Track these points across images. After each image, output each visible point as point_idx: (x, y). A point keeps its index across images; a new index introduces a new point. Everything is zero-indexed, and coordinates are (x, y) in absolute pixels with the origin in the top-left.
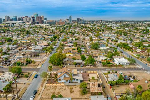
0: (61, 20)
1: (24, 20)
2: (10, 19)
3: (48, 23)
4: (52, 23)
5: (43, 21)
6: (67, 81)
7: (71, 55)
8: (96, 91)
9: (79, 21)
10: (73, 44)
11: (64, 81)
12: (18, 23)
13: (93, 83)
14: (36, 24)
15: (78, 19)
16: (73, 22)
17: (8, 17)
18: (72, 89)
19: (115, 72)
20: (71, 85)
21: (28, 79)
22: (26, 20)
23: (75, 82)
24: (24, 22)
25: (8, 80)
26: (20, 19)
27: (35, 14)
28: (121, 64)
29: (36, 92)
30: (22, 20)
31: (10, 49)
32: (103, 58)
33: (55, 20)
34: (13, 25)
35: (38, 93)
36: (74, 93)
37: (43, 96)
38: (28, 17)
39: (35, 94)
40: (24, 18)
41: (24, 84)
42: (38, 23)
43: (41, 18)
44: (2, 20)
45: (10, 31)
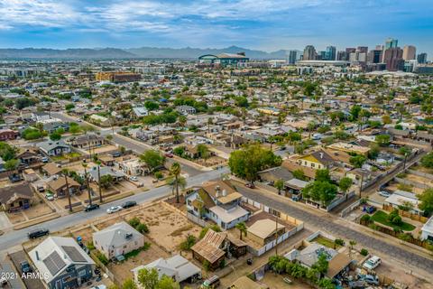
1: (353, 57)
2: (318, 53)
5: (403, 62)
7: (317, 165)
10: (373, 139)
11: (193, 208)
12: (327, 67)
17: (311, 49)
18: (187, 230)
19: (359, 247)
20: (195, 223)
21: (154, 182)
22: (357, 59)
24: (348, 65)
26: (341, 56)
27: (390, 40)
30: (348, 59)
31: (215, 121)
32: (399, 201)
37: (128, 216)
38: (367, 48)
39: (125, 207)
40: (354, 52)
41: (139, 187)
42: (383, 68)
43: (400, 52)
44: (298, 57)
45: (280, 84)
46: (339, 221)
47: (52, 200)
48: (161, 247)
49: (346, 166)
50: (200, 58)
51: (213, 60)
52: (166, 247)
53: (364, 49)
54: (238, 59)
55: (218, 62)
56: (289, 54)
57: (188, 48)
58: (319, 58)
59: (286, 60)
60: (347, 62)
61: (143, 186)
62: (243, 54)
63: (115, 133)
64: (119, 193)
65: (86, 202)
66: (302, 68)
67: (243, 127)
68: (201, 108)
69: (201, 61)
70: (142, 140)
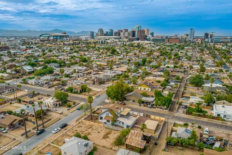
0: (176, 35)
1: (122, 34)
2: (105, 32)
3: (153, 40)
4: (160, 40)
5: (146, 36)
6: (108, 121)
7: (147, 89)
8: (133, 144)
9: (207, 37)
10: (162, 74)
11: (105, 121)
12: (111, 39)
13: (136, 132)
14: (135, 40)
15: (207, 35)
16: (195, 40)
17: (101, 31)
18: (109, 134)
19: (197, 126)
20: (111, 129)
21: (68, 110)
22: (124, 35)
23: (120, 127)
24: (121, 38)
25: (48, 105)
26: (116, 34)
27: (138, 26)
28: (222, 116)
29: (64, 126)
30: (119, 35)
31: (77, 71)
32: (195, 101)
33: (167, 35)
34: (104, 42)
35: (66, 128)
36: (108, 139)
37: (68, 132)
38: (127, 30)
39: (62, 128)
40: (122, 32)
41: (61, 114)
42: (138, 39)
43: (144, 31)
44: (95, 35)
45: (95, 49)
46: (176, 114)
47: (6, 132)
48: (104, 147)
49: (160, 88)
50: (40, 36)
51: (48, 37)
52: (106, 146)
53: (126, 30)
54: (63, 36)
55: (52, 38)
56: (90, 33)
57: (29, 30)
58: (105, 35)
59: (88, 36)
60: (119, 37)
61: (62, 113)
62: (65, 33)
63: (18, 83)
64: (51, 119)
65: (33, 129)
66: (101, 40)
67: (94, 73)
68: (63, 64)
69: (41, 38)
70: (40, 86)
